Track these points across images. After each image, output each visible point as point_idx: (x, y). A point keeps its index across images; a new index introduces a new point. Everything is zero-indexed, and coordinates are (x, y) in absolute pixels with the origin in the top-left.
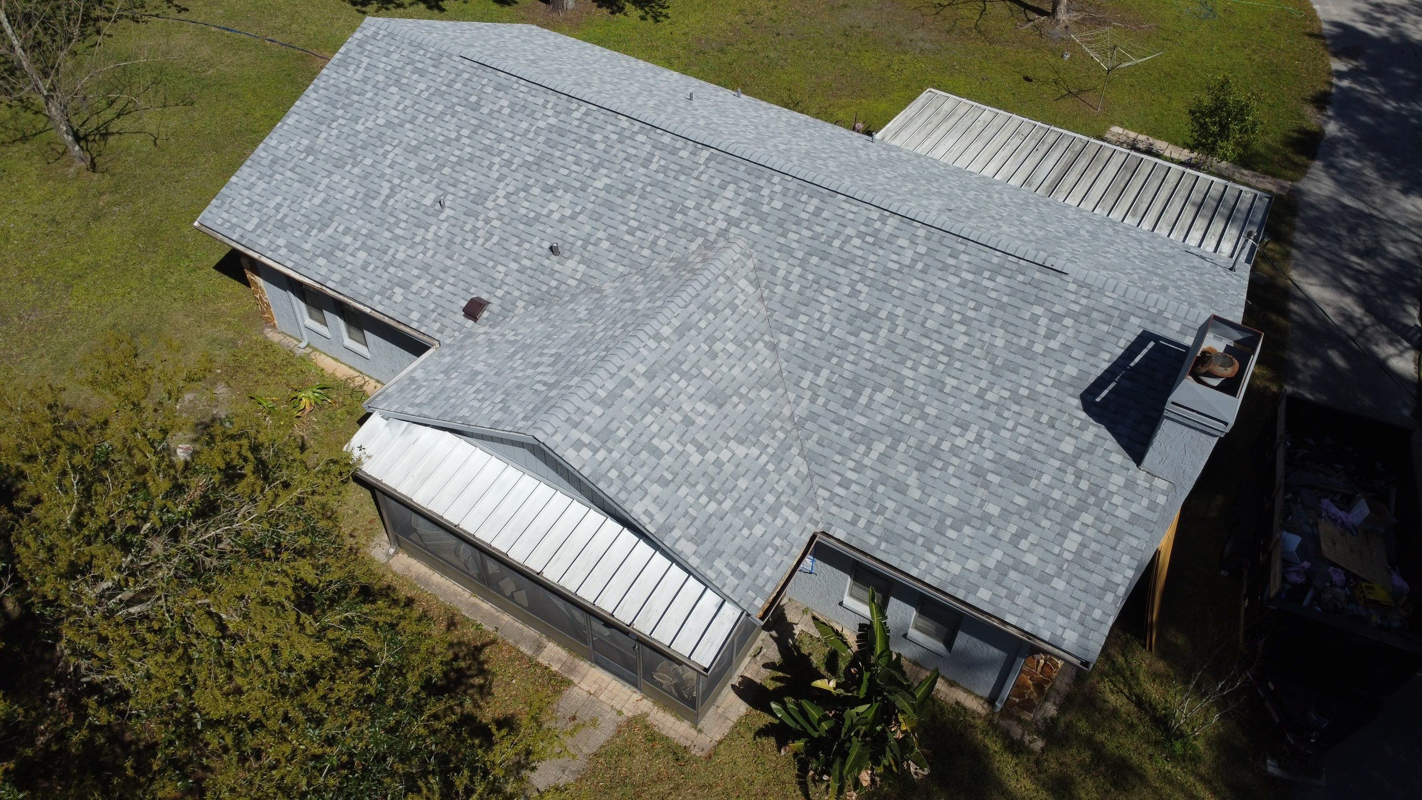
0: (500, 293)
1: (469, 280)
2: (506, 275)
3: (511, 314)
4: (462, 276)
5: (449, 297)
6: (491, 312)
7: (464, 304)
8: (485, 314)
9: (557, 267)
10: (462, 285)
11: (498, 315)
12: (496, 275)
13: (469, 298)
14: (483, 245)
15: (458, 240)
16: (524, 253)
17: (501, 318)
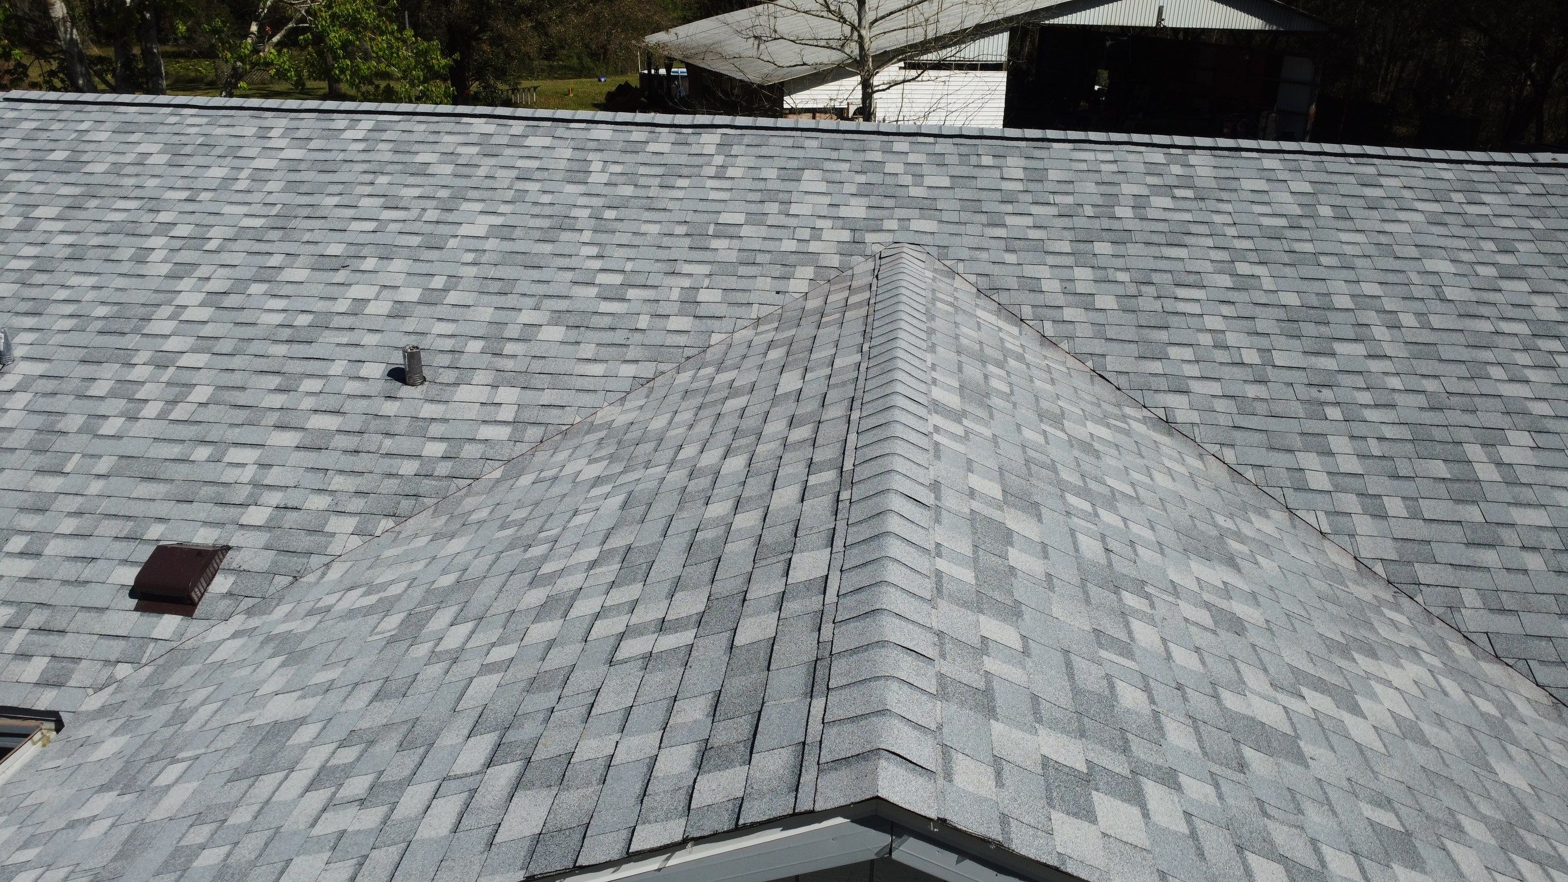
0: (256, 515)
1: (137, 509)
2: (264, 466)
3: (315, 561)
4: (106, 506)
5: (70, 571)
6: (238, 571)
7: (129, 576)
8: (221, 584)
9: (428, 410)
10: (110, 528)
11: (271, 573)
12: (230, 475)
13: (144, 553)
14: (161, 416)
15: (73, 422)
16: (308, 403)
17: (281, 581)
